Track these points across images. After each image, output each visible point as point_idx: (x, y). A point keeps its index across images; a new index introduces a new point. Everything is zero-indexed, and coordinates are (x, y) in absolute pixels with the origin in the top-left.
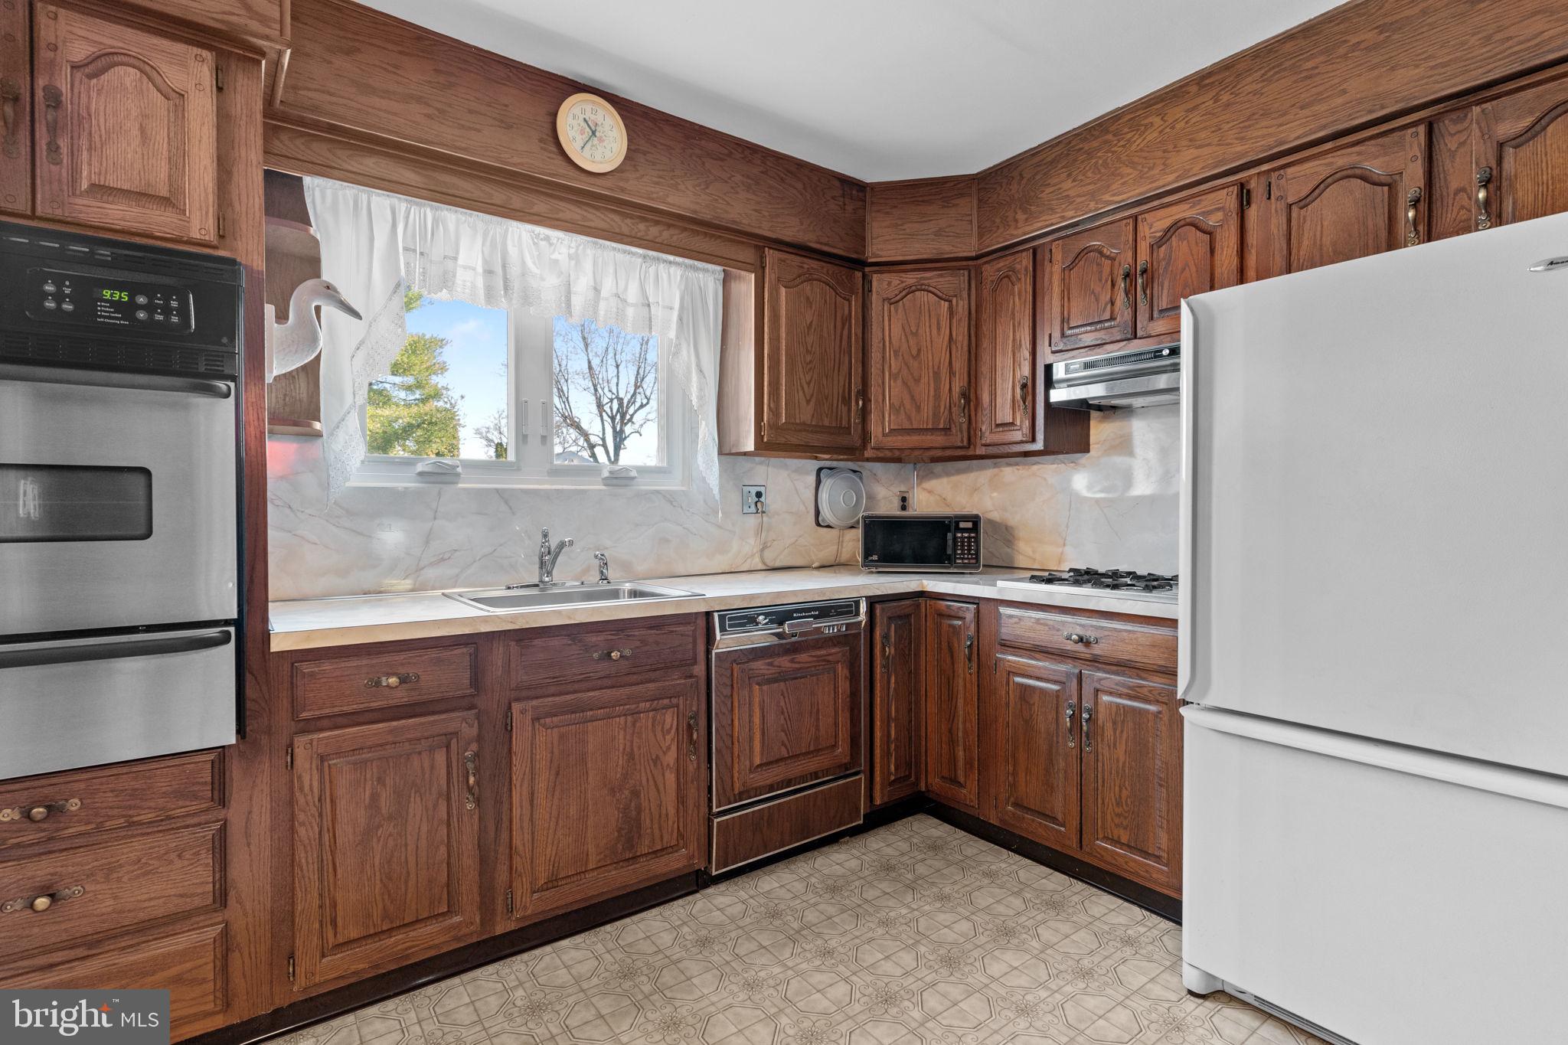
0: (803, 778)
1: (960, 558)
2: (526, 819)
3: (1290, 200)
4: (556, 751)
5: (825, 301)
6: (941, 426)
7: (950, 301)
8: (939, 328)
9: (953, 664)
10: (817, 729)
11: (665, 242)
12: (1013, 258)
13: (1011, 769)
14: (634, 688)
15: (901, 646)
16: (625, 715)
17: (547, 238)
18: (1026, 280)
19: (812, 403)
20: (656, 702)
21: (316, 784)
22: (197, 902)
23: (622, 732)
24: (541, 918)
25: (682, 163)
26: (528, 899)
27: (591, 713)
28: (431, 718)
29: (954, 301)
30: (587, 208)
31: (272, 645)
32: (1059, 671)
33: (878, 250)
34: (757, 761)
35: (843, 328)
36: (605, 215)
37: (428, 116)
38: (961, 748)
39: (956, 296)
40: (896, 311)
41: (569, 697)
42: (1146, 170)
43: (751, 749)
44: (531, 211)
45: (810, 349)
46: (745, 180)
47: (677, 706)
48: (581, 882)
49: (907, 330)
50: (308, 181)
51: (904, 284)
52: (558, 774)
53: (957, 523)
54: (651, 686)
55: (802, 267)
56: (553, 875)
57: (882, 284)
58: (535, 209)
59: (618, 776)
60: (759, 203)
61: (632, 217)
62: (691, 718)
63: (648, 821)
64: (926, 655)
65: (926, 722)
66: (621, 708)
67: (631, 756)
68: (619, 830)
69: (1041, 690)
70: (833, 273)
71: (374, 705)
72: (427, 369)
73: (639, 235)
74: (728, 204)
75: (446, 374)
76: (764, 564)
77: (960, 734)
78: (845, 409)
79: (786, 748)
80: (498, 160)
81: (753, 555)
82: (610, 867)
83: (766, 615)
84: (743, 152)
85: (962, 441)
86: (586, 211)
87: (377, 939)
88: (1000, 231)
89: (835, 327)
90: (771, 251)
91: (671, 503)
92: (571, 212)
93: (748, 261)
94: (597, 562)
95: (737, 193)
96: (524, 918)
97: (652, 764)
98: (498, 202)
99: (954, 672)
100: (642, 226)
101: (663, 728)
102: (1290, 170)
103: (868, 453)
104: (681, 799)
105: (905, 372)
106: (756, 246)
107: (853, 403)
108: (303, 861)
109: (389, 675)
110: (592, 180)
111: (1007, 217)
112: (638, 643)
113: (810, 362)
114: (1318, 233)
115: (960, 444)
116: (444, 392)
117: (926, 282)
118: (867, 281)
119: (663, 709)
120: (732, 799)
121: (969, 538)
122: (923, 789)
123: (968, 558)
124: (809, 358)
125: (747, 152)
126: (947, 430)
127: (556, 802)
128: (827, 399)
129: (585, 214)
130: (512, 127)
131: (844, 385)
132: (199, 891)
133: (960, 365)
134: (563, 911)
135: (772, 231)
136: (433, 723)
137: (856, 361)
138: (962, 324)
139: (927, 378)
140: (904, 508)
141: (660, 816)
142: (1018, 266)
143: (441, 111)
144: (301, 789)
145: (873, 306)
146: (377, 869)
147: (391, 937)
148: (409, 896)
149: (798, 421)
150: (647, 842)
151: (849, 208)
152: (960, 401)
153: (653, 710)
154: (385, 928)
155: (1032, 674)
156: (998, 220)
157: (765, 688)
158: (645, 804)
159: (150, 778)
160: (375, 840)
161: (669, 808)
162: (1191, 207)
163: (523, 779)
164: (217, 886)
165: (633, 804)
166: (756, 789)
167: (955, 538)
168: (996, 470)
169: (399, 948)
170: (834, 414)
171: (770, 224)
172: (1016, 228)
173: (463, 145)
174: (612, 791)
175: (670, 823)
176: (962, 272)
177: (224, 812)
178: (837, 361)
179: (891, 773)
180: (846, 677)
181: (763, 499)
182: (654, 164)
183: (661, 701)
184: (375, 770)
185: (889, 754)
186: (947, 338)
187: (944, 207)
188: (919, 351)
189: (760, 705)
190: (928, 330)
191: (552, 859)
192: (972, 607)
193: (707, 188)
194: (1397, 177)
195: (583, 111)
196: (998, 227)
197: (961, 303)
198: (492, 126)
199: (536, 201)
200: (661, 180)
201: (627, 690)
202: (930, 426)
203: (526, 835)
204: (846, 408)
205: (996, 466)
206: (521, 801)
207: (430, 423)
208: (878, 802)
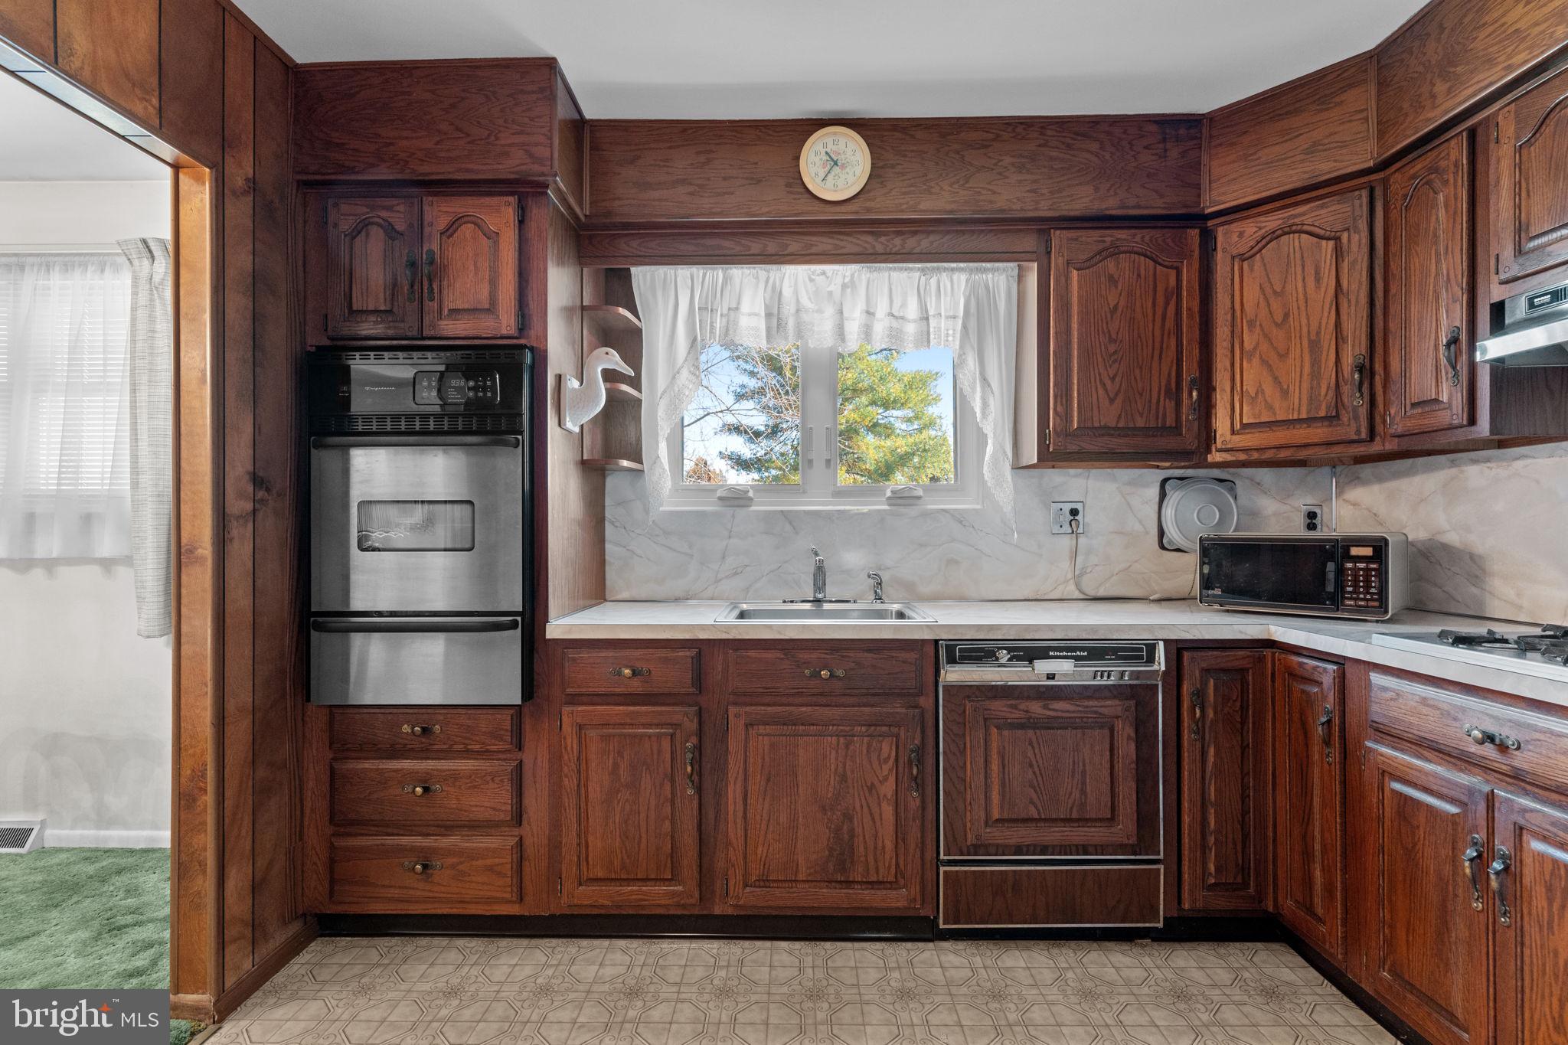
0: (1064, 849)
1: (1351, 599)
2: (740, 814)
4: (767, 759)
5: (1139, 275)
6: (1322, 414)
7: (1337, 239)
8: (1318, 279)
9: (1307, 745)
10: (1083, 792)
11: (924, 251)
12: (1434, 153)
13: (1388, 917)
14: (848, 709)
15: (1226, 710)
16: (837, 735)
17: (824, 273)
18: (1455, 181)
19: (1119, 401)
20: (873, 728)
21: (575, 746)
22: (502, 816)
23: (834, 752)
24: (756, 912)
25: (937, 164)
26: (740, 891)
27: (804, 727)
28: (663, 708)
29: (1345, 236)
30: (839, 237)
31: (547, 633)
32: (1457, 784)
33: (1219, 195)
34: (996, 815)
35: (1167, 304)
36: (858, 239)
37: (691, 194)
38: (1318, 866)
39: (1348, 229)
40: (1252, 269)
41: (780, 709)
43: (987, 798)
44: (785, 253)
45: (1114, 336)
46: (1015, 160)
47: (897, 736)
48: (791, 890)
49: (1268, 290)
50: (634, 270)
51: (1263, 231)
52: (768, 780)
53: (1347, 549)
54: (867, 710)
55: (1104, 241)
56: (763, 875)
57: (1231, 239)
58: (790, 249)
59: (830, 795)
60: (1035, 181)
61: (885, 234)
62: (913, 751)
63: (862, 849)
64: (1274, 728)
65: (1275, 819)
66: (835, 727)
67: (844, 778)
68: (831, 850)
69: (1430, 808)
70: (1151, 241)
71: (618, 690)
72: (922, 401)
73: (894, 250)
74: (994, 193)
75: (939, 404)
76: (1081, 591)
77: (1317, 847)
78: (1170, 405)
79: (1036, 807)
80: (747, 214)
81: (1066, 581)
82: (822, 884)
83: (1009, 650)
84: (1014, 131)
85: (1358, 432)
86: (838, 239)
87: (618, 884)
88: (1409, 119)
89: (1154, 304)
90: (1058, 232)
91: (961, 522)
92: (824, 243)
93: (1030, 249)
94: (871, 581)
95: (1007, 177)
96: (736, 906)
97: (867, 792)
98: (756, 252)
99: (1308, 757)
100: (898, 241)
101: (879, 755)
103: (1215, 457)
104: (900, 836)
105: (1264, 347)
106: (1040, 231)
107: (1185, 395)
108: (567, 804)
109: (627, 667)
110: (838, 209)
111: (1420, 96)
112: (852, 665)
113: (1115, 352)
115: (1356, 437)
116: (938, 421)
117: (1297, 221)
118: (1208, 240)
119: (880, 736)
120: (965, 850)
121: (1367, 570)
122: (1271, 909)
123: (1365, 599)
124: (1112, 348)
125: (1020, 129)
126: (1332, 419)
127: (767, 805)
128: (1141, 395)
129: (838, 242)
130: (760, 181)
131: (1169, 374)
132: (503, 808)
133: (1355, 323)
134: (777, 913)
135: (1054, 209)
136: (660, 713)
137: (1189, 342)
138: (1358, 267)
139: (1298, 351)
140: (1312, 527)
141: (875, 848)
142: (1443, 164)
143: (701, 186)
144: (566, 748)
145: (1218, 267)
146: (617, 826)
147: (629, 886)
148: (641, 855)
149: (1097, 425)
150: (860, 870)
151: (1174, 153)
152: (1353, 377)
153: (868, 736)
154: (623, 877)
155: (1414, 780)
156: (1406, 105)
157: (1006, 733)
158: (858, 830)
159: (476, 720)
160: (616, 802)
161: (886, 842)
163: (736, 778)
164: (514, 808)
165: (845, 827)
166: (998, 846)
167: (1340, 571)
168: (1454, 471)
169: (634, 897)
170: (1153, 412)
171: (1050, 202)
172: (1434, 107)
173: (719, 210)
174: (824, 809)
175: (887, 856)
176: (1357, 193)
177: (520, 754)
178: (1157, 345)
179: (1210, 874)
180: (1129, 738)
181: (1079, 517)
182: (903, 174)
183: (878, 728)
184: (616, 744)
185: (1204, 847)
186: (1331, 292)
187: (1320, 111)
188: (1286, 315)
189: (999, 753)
190: (1300, 285)
191: (763, 859)
192: (1331, 667)
193: (967, 182)
195: (825, 145)
196: (1406, 115)
197: (1355, 238)
198: (744, 186)
199: (788, 242)
200: (912, 189)
201: (840, 711)
202: (1304, 416)
203: (739, 831)
204: (1173, 403)
205: (1453, 464)
206: (735, 798)
207: (925, 450)
208: (1187, 906)
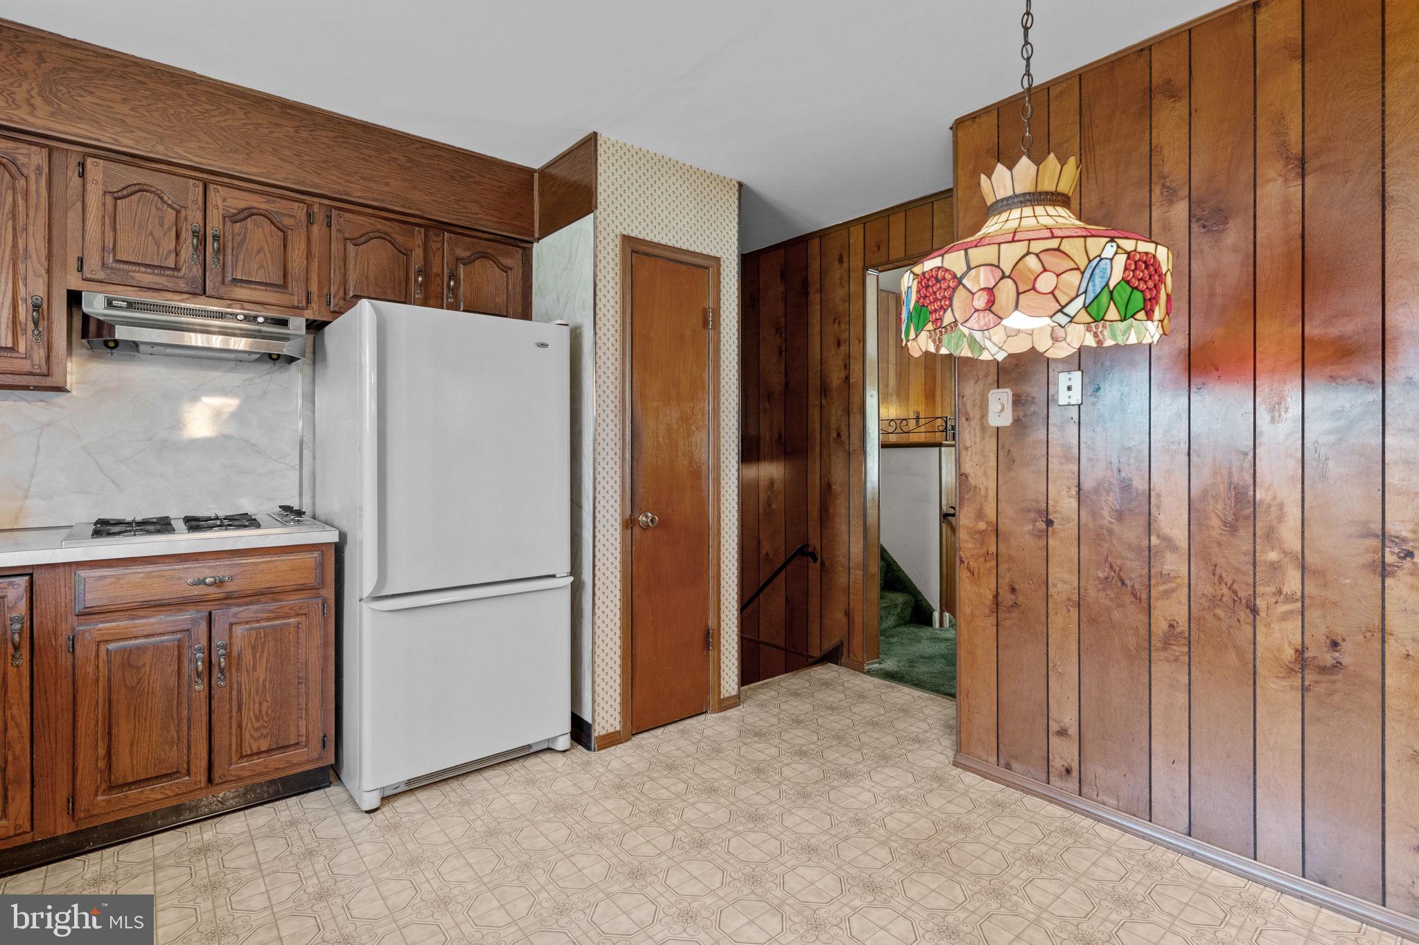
3: (347, 235)
12: (13, 144)
18: (39, 180)
32: (180, 620)
42: (228, 149)
69: (156, 646)
102: (347, 215)
111: (12, 92)
114: (366, 268)
155: (139, 634)
162: (265, 202)
192: (21, 580)
194: (409, 253)
